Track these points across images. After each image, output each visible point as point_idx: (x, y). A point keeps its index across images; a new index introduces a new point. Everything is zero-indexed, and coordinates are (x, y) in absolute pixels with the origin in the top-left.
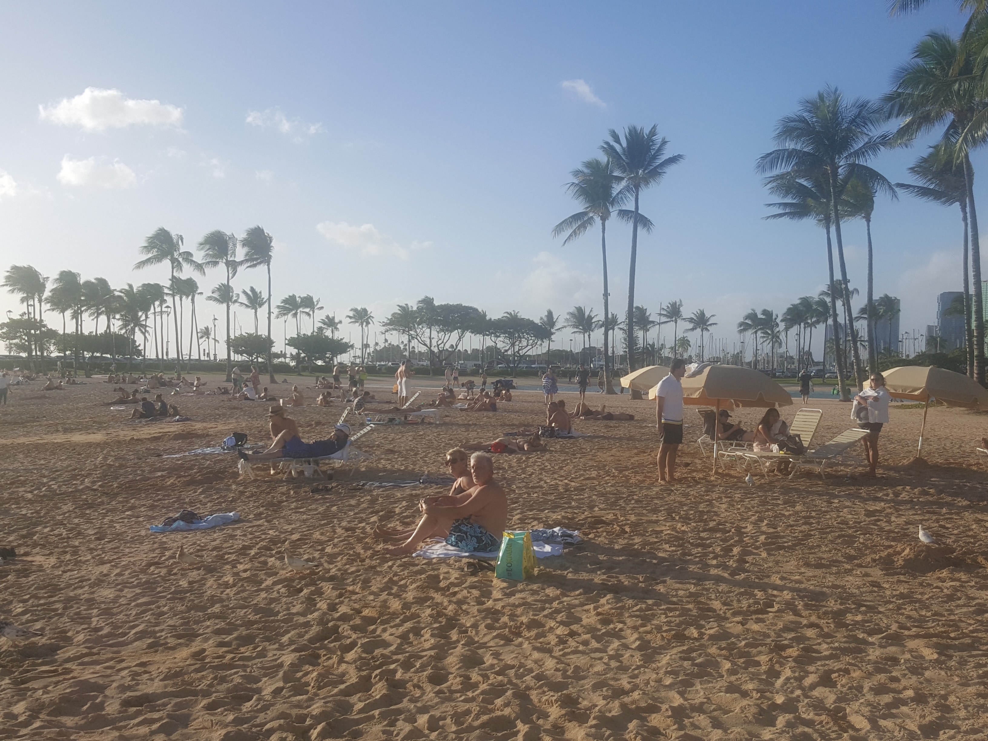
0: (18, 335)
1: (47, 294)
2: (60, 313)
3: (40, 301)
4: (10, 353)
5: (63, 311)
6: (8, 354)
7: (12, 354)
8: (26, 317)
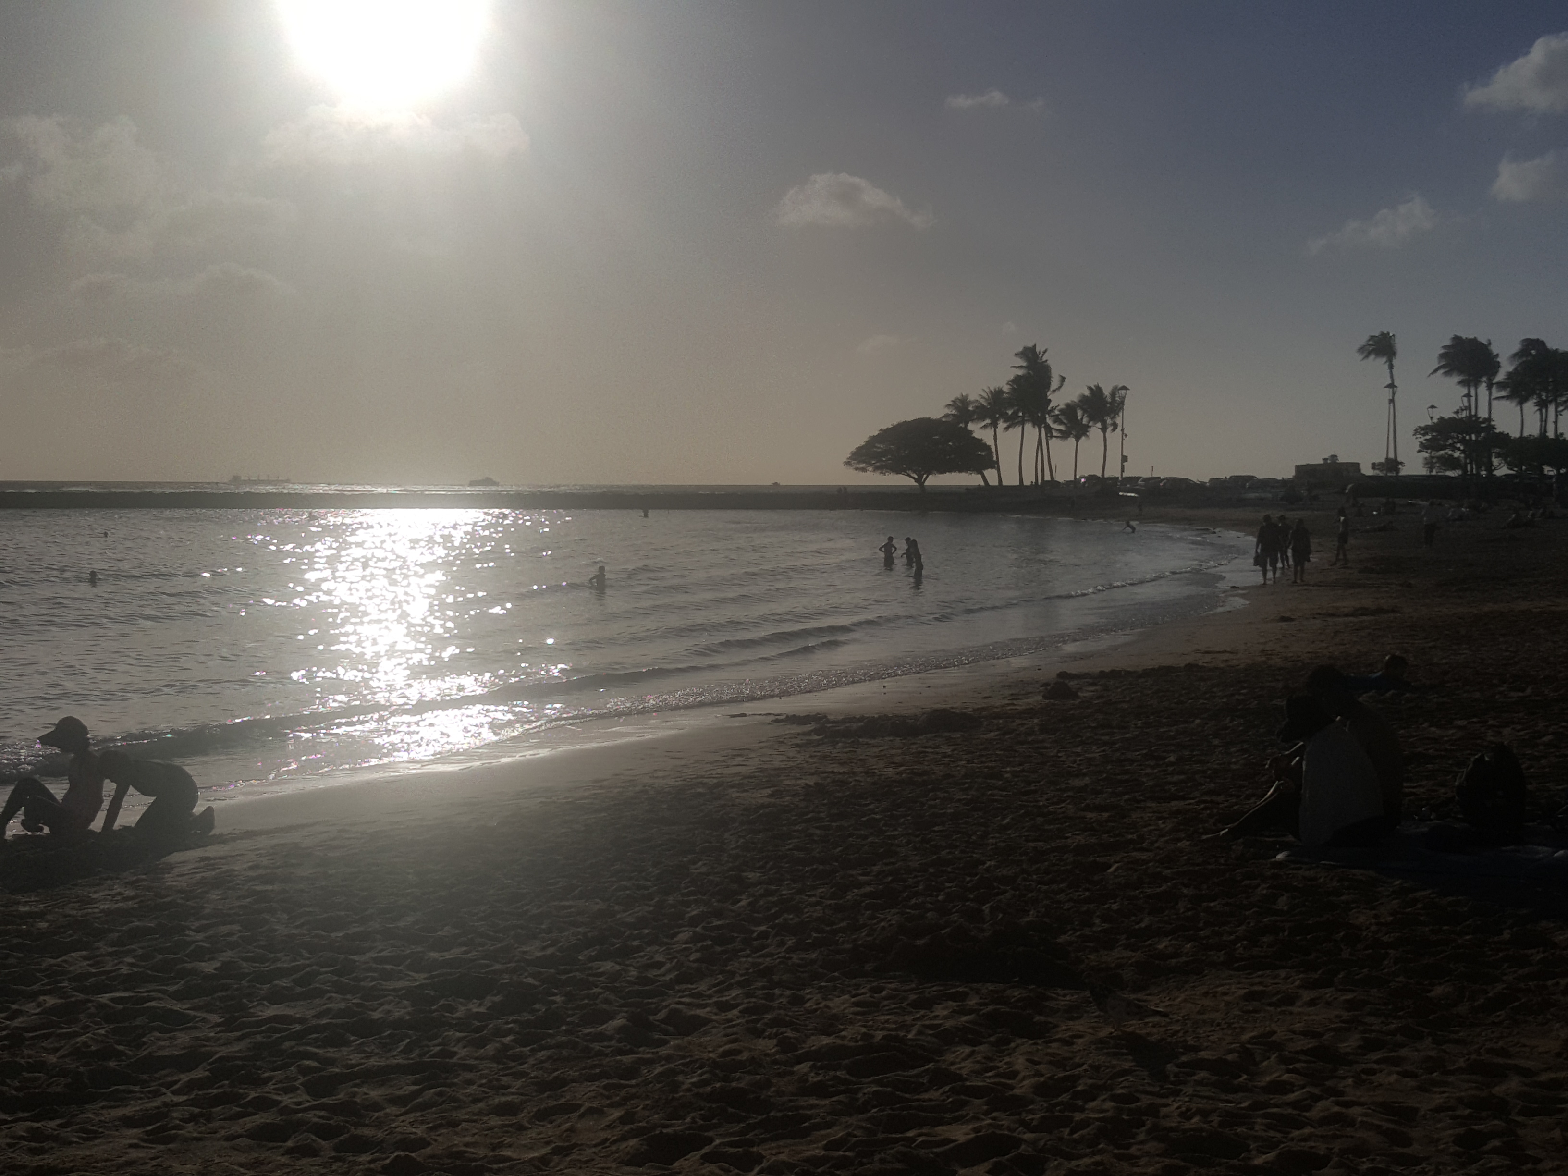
0: (1450, 441)
1: (1500, 377)
2: (1517, 405)
3: (1490, 387)
4: (1431, 471)
5: (1521, 403)
6: (1428, 474)
7: (1434, 473)
8: (1464, 414)
